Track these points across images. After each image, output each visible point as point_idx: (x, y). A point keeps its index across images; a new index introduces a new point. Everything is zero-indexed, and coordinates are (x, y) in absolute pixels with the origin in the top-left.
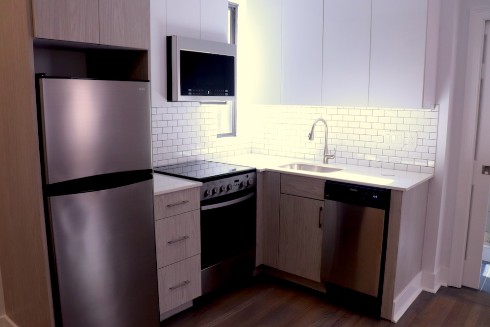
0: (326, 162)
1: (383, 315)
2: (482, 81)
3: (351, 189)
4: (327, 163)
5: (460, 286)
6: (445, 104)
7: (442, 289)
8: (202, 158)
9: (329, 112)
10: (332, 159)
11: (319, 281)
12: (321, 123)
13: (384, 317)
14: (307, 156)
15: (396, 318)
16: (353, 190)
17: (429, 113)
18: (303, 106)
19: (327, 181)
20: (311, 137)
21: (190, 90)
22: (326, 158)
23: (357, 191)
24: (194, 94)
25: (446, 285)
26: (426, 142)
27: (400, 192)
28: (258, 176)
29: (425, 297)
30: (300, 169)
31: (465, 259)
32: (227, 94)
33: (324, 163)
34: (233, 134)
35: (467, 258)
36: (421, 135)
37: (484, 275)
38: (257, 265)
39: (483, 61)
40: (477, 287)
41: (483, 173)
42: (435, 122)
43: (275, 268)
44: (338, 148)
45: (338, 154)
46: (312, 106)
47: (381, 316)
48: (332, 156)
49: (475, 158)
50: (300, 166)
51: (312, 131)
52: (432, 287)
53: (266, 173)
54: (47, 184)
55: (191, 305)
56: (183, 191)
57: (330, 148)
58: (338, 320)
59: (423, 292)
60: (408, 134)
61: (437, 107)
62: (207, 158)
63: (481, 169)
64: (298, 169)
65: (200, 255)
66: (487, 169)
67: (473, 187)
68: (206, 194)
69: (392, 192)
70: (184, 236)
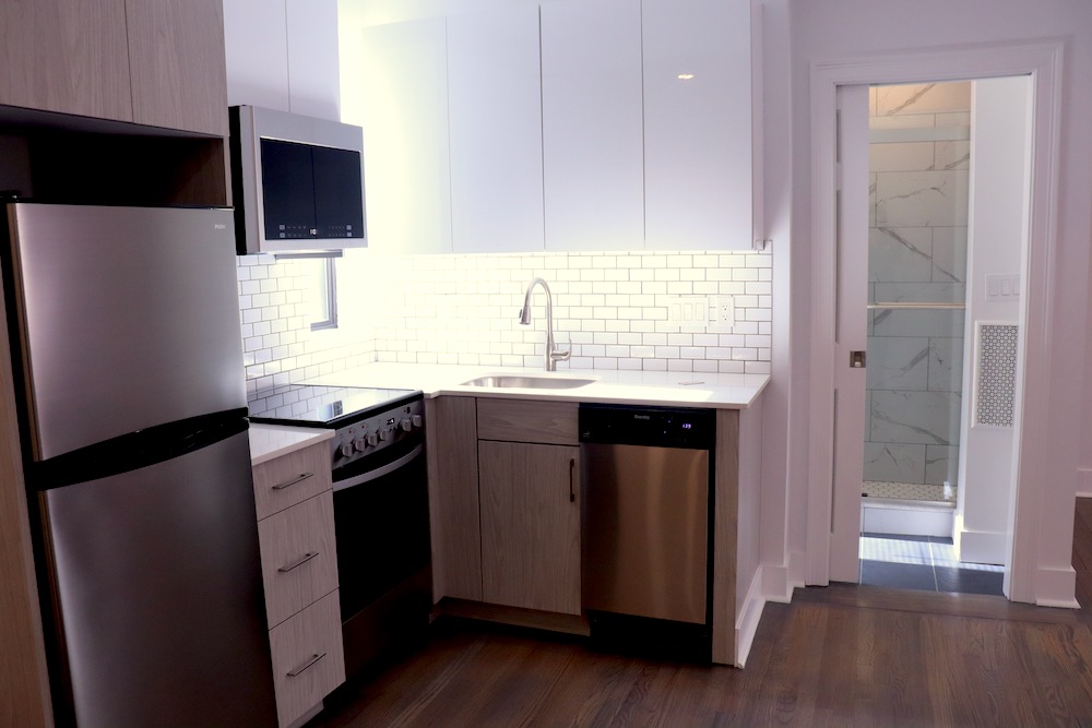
0: (551, 368)
1: (716, 658)
2: (838, 195)
3: (636, 417)
4: (554, 369)
5: (827, 584)
6: (782, 239)
7: (797, 591)
8: (285, 381)
9: (550, 264)
10: (565, 360)
11: (578, 612)
12: (539, 288)
13: (721, 662)
14: (506, 360)
15: (742, 659)
16: (640, 417)
17: (757, 258)
18: (490, 254)
19: (581, 404)
20: (524, 317)
21: (282, 227)
22: (551, 359)
23: (648, 418)
24: (290, 235)
25: (802, 585)
26: (753, 315)
27: (734, 411)
28: (428, 407)
29: (772, 611)
30: (499, 386)
31: (832, 530)
32: (349, 234)
33: (548, 370)
34: (332, 322)
35: (835, 528)
36: (742, 301)
37: (862, 556)
38: (436, 599)
39: (838, 159)
40: (855, 581)
41: (852, 365)
42: (765, 275)
43: (477, 600)
44: (575, 338)
45: (576, 351)
46: (512, 254)
47: (713, 661)
48: (567, 353)
49: (837, 339)
50: (499, 381)
51: (526, 305)
52: (784, 594)
53: (442, 398)
54: (36, 460)
55: (321, 708)
56: (300, 452)
57: (557, 338)
58: (636, 684)
59: (768, 604)
60: (715, 301)
61: (769, 245)
62: (296, 379)
63: (847, 358)
64: (494, 386)
65: (337, 591)
66: (858, 358)
67: (836, 393)
68: (338, 455)
69: (718, 413)
70: (307, 552)
